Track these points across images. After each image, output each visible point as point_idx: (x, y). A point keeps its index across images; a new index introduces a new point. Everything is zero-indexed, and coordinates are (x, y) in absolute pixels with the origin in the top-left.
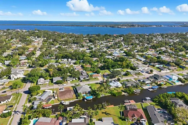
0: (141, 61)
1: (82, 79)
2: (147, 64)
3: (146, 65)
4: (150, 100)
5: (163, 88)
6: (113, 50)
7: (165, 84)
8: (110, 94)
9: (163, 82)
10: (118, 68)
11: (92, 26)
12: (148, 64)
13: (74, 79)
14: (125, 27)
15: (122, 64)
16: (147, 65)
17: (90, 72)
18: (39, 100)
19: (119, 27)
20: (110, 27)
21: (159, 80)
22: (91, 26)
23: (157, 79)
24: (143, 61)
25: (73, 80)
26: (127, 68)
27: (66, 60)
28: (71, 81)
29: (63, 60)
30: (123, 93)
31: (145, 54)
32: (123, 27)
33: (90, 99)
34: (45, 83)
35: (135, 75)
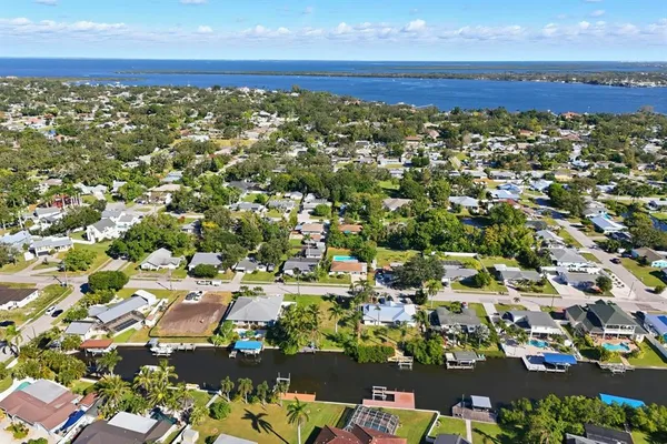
0: (602, 231)
1: (291, 272)
2: (616, 251)
3: (610, 252)
4: (490, 411)
5: (608, 370)
6: (507, 173)
7: (626, 356)
8: (342, 350)
9: (624, 342)
10: (461, 248)
11: (507, 78)
12: (622, 250)
13: (264, 269)
14: (653, 84)
15: (483, 234)
16: (614, 256)
17: (342, 250)
18: (92, 319)
19: (621, 85)
20: (584, 82)
21: (607, 331)
22: (501, 79)
23: (599, 325)
24: (610, 235)
25: (255, 272)
26: (506, 256)
27: (297, 196)
28: (249, 272)
29: (288, 195)
30: (399, 356)
31: (644, 206)
32: (642, 84)
33: (251, 352)
34: (164, 267)
35: (518, 289)
